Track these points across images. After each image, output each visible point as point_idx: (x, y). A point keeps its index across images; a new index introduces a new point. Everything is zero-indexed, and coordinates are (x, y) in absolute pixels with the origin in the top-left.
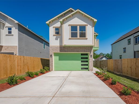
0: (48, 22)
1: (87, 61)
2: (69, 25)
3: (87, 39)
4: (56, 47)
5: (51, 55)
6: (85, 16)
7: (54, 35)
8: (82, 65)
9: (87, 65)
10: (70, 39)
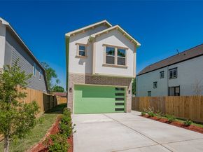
0: (68, 34)
1: (123, 99)
2: (104, 45)
3: (127, 68)
4: (80, 76)
5: (71, 89)
6: (126, 36)
7: (76, 57)
8: (117, 104)
9: (123, 104)
10: (104, 65)
